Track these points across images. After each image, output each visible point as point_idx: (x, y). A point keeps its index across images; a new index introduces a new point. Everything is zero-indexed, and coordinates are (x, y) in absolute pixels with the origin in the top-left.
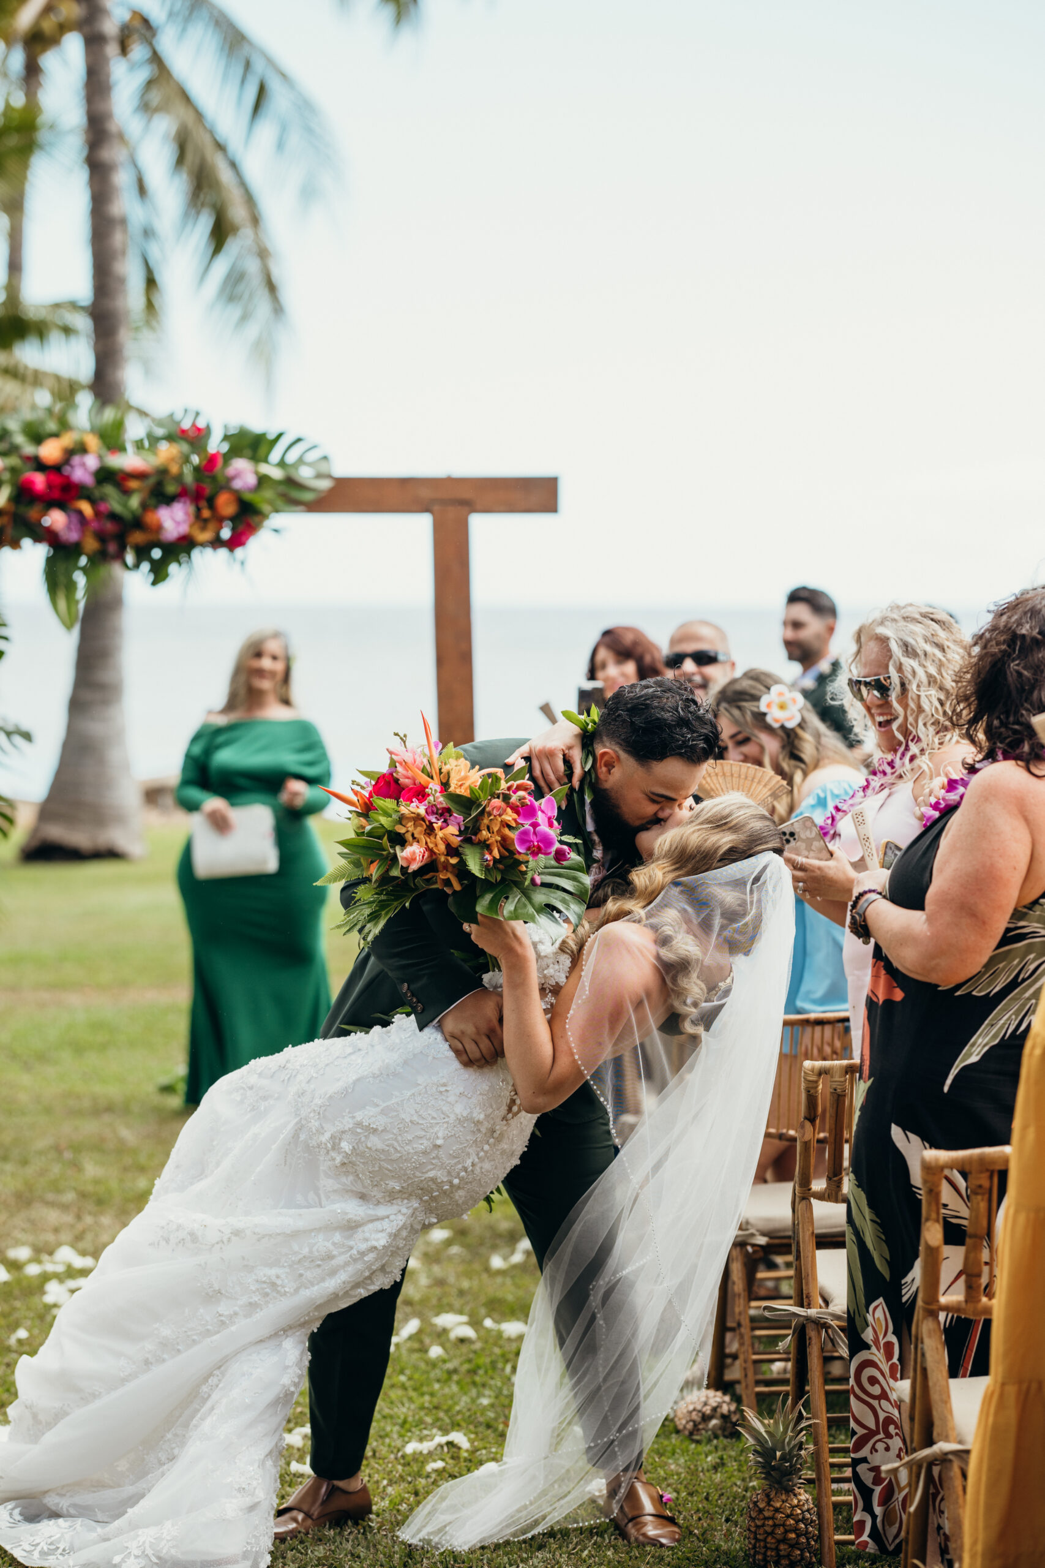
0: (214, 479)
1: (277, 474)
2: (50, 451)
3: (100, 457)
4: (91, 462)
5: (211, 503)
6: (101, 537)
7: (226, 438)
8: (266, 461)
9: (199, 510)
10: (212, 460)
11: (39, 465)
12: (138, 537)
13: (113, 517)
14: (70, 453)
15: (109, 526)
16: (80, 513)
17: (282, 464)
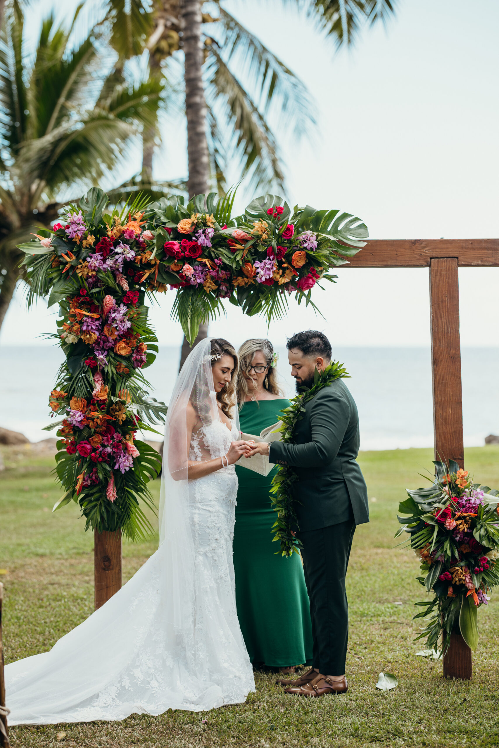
0: (290, 242)
1: (332, 238)
2: (184, 225)
3: (216, 230)
4: (211, 232)
5: (289, 258)
6: (216, 281)
7: (296, 215)
8: (324, 230)
9: (280, 263)
10: (289, 229)
11: (177, 235)
12: (240, 281)
13: (225, 267)
14: (196, 226)
15: (222, 274)
16: (205, 265)
17: (335, 232)
